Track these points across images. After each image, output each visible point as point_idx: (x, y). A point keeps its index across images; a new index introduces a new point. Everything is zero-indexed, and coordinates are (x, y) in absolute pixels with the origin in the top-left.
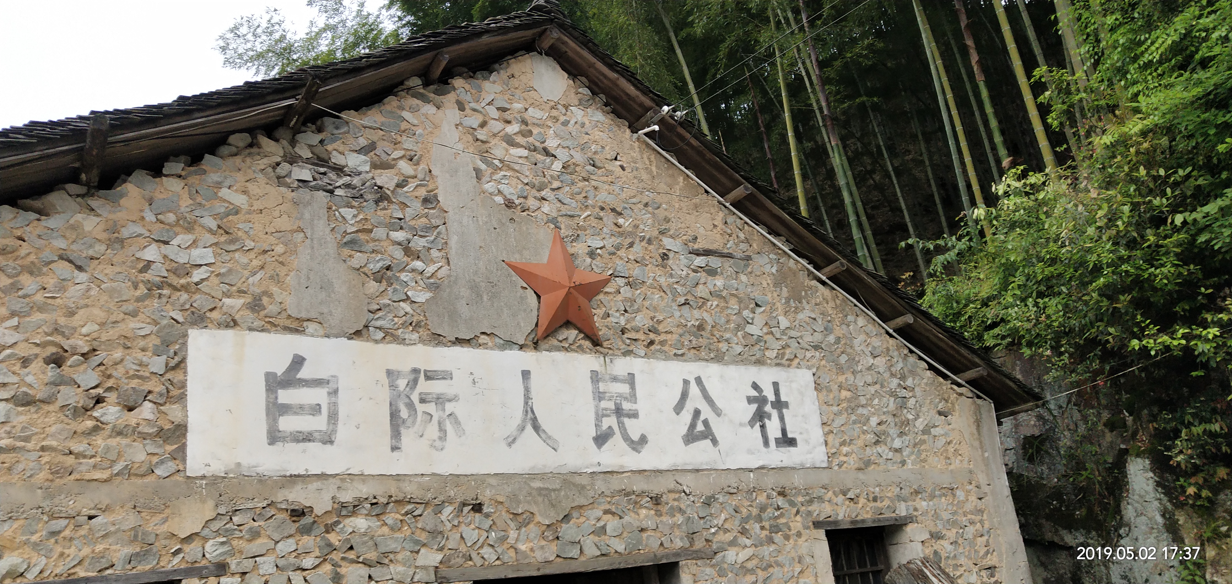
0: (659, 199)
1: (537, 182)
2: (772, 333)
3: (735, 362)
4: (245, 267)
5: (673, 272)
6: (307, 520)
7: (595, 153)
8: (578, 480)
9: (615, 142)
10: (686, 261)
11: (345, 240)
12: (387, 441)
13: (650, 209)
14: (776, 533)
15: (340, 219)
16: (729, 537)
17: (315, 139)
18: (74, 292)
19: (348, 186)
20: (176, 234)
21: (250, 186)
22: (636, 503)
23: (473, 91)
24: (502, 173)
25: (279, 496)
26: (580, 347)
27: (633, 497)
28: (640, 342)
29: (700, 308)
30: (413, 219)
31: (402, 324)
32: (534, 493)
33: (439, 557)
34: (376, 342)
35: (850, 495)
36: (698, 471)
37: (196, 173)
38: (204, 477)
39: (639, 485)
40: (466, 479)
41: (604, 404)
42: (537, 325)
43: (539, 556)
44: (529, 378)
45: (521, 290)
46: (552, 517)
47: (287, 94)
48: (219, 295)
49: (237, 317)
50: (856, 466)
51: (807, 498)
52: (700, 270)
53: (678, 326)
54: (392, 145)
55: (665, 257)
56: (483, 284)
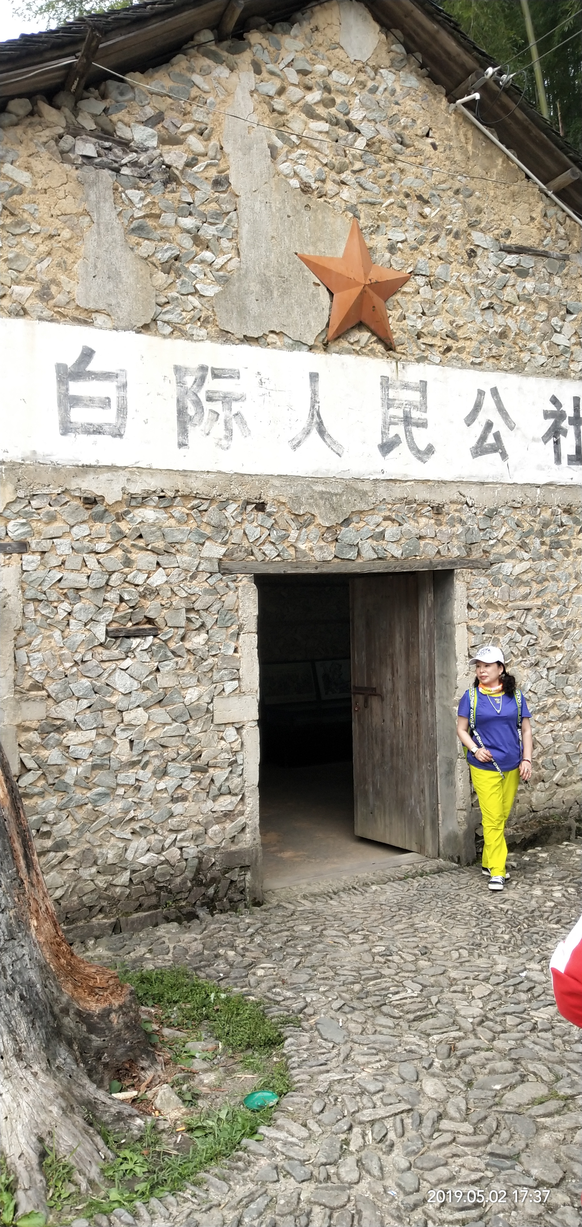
0: (472, 185)
1: (337, 163)
2: (580, 344)
3: (536, 374)
4: (32, 252)
5: (480, 272)
6: (99, 508)
7: (405, 128)
8: (360, 486)
9: (428, 115)
10: (495, 259)
11: (132, 226)
12: (174, 437)
13: (461, 196)
14: (557, 549)
15: (127, 202)
16: (507, 549)
17: (98, 106)
19: (134, 164)
21: (35, 163)
22: (416, 511)
23: (272, 49)
24: (300, 151)
25: (73, 485)
26: (371, 350)
27: (415, 505)
28: (436, 348)
29: (505, 313)
30: (203, 203)
31: (191, 319)
32: (316, 496)
33: (223, 550)
34: (164, 336)
36: (483, 483)
38: (2, 463)
39: (421, 494)
40: (250, 478)
41: (392, 412)
42: (328, 325)
43: (318, 555)
44: (316, 381)
45: (314, 287)
46: (334, 519)
47: (68, 50)
48: (8, 282)
49: (26, 306)
52: (509, 270)
53: (478, 332)
54: (181, 116)
55: (472, 254)
56: (274, 279)
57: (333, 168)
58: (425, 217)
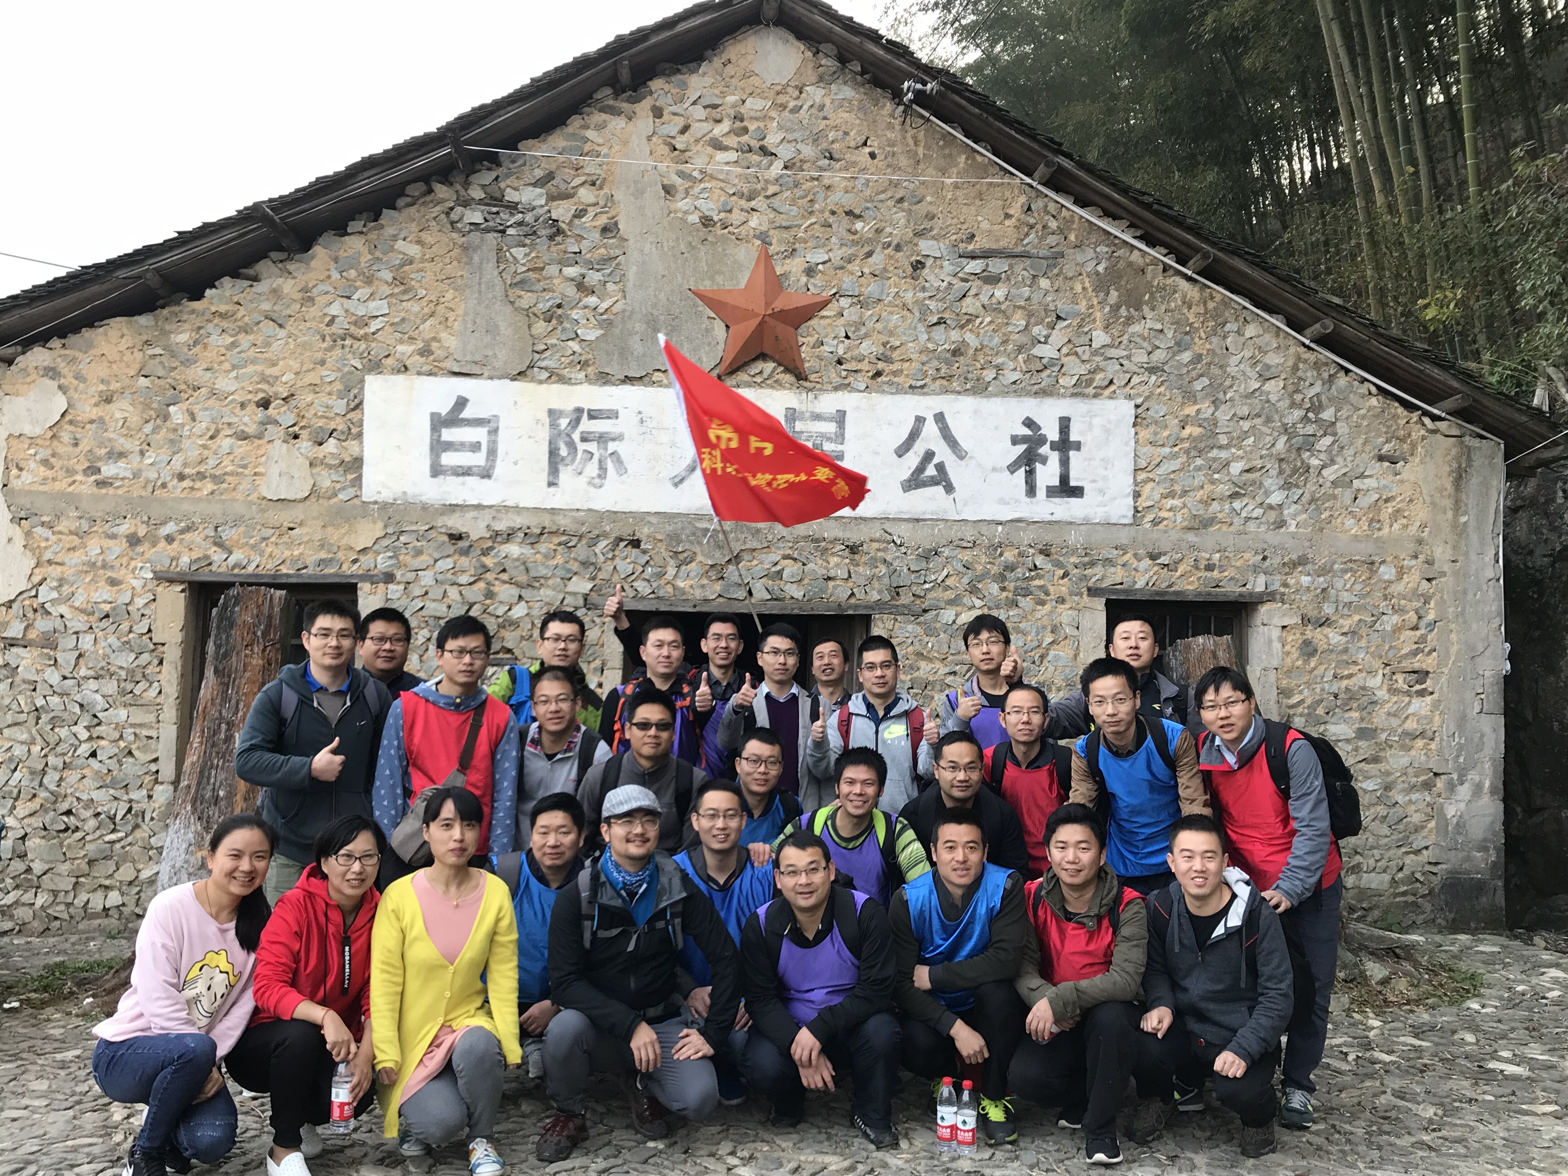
0: (922, 190)
1: (745, 191)
2: (1076, 354)
3: (1005, 393)
4: (417, 315)
5: (928, 284)
6: (466, 544)
7: (835, 142)
9: (866, 123)
10: (953, 267)
11: (514, 281)
12: (544, 477)
13: (906, 205)
14: (1024, 596)
15: (511, 260)
16: (950, 595)
18: (276, 346)
20: (357, 289)
21: (424, 235)
22: (826, 551)
23: (674, 91)
24: (703, 186)
25: (440, 521)
26: (778, 382)
27: (820, 544)
28: (863, 374)
29: (962, 327)
30: (590, 252)
31: (569, 364)
33: (590, 585)
34: (541, 382)
35: (1163, 560)
36: (918, 520)
37: (374, 228)
38: (376, 503)
39: (832, 532)
40: (624, 516)
42: (723, 358)
43: (698, 594)
45: (707, 321)
46: (721, 557)
48: (392, 342)
49: (408, 363)
50: (1185, 524)
51: (1086, 559)
52: (973, 277)
53: (923, 352)
54: (573, 172)
55: (918, 266)
56: (662, 318)
57: (742, 196)
58: (855, 233)
